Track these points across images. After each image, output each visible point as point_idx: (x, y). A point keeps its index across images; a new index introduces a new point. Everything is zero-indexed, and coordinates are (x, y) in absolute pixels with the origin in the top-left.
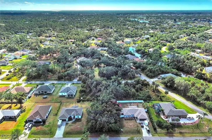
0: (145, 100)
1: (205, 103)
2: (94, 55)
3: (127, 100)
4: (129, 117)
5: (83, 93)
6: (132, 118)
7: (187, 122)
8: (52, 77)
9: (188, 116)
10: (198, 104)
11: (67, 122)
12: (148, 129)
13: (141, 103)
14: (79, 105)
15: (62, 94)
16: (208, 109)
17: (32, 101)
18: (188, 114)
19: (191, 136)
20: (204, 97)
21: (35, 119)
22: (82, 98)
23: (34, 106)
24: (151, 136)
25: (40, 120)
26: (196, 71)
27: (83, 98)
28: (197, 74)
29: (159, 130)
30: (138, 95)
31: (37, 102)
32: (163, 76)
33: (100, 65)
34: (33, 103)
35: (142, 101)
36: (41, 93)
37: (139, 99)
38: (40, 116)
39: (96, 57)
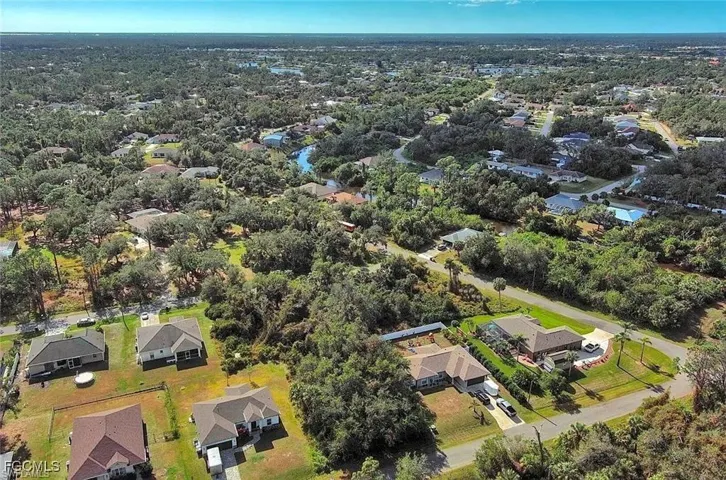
0: (446, 322)
1: (602, 299)
2: (191, 197)
3: (391, 331)
4: (431, 381)
5: (232, 339)
6: (440, 383)
7: (591, 360)
8: (60, 299)
9: (584, 344)
10: (584, 304)
11: (237, 450)
12: (507, 404)
13: (438, 330)
14: (240, 379)
15: (152, 356)
16: (616, 313)
17: (35, 408)
18: (584, 336)
19: (618, 396)
20: (593, 283)
21: (109, 470)
22: (237, 355)
23: (58, 422)
24: (523, 422)
25: (130, 470)
26: (523, 214)
27: (242, 356)
28: (532, 221)
29: (533, 400)
30: (418, 307)
31: (62, 405)
32: (450, 238)
33: (226, 231)
34: (49, 415)
35: (439, 325)
36: (56, 367)
37: (427, 322)
38: (125, 453)
39: (201, 202)
